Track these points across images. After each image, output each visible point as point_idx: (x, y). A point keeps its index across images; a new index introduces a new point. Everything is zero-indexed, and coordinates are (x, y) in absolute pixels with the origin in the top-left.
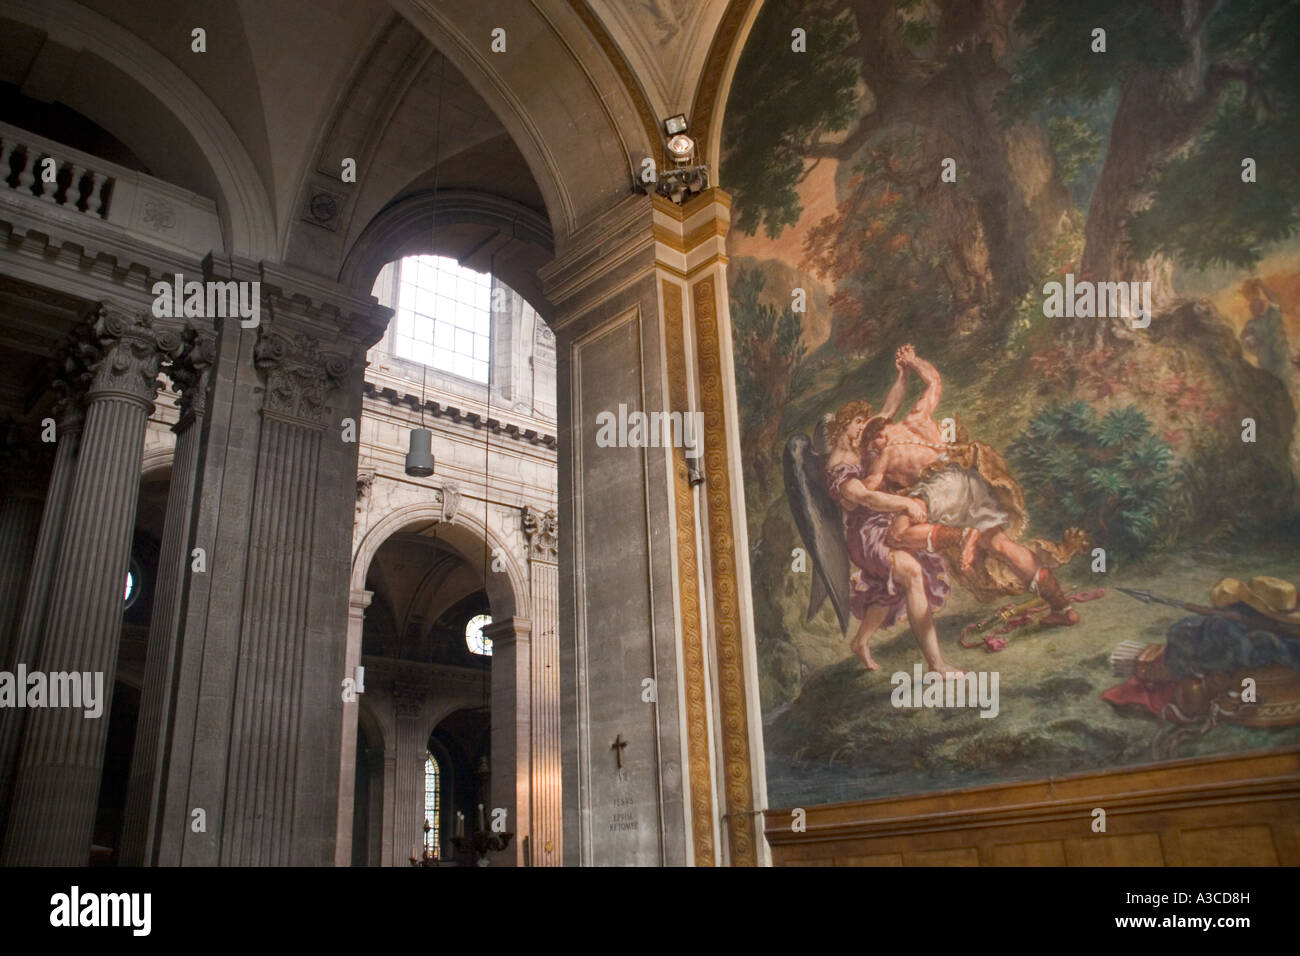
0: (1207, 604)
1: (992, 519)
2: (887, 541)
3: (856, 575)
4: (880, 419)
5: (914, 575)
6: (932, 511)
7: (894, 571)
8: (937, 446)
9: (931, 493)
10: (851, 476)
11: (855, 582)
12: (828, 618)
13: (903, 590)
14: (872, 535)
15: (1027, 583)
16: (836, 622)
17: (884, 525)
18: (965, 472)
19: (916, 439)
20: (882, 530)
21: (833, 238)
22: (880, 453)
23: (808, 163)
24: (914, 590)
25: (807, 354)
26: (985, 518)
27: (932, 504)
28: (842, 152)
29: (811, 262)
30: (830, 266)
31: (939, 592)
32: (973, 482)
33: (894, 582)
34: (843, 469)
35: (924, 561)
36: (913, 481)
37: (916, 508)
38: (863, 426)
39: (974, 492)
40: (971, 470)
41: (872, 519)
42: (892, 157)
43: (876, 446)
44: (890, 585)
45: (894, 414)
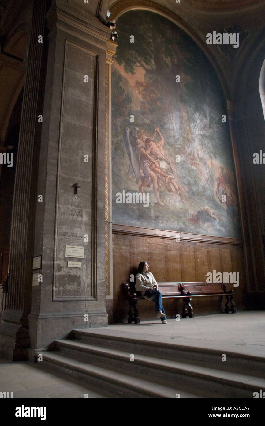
0: (203, 209)
1: (172, 176)
2: (150, 167)
3: (141, 171)
4: (150, 139)
5: (155, 179)
6: (160, 167)
7: (151, 175)
8: (162, 154)
9: (160, 163)
10: (142, 147)
11: (141, 173)
12: (133, 177)
13: (152, 181)
14: (147, 164)
15: (178, 192)
16: (135, 180)
17: (150, 163)
18: (167, 163)
19: (158, 149)
20: (149, 164)
21: (142, 88)
22: (150, 146)
23: (138, 64)
24: (155, 182)
25: (133, 109)
26: (171, 175)
27: (160, 166)
28: (147, 71)
29: (136, 88)
30: (141, 94)
31: (160, 185)
32: (169, 166)
33: (151, 177)
34: (140, 144)
35: (158, 177)
36: (157, 158)
37: (157, 163)
38: (146, 138)
39: (169, 168)
40: (169, 164)
41: (146, 160)
42: (159, 84)
43: (149, 144)
44: (150, 178)
45: (154, 140)
